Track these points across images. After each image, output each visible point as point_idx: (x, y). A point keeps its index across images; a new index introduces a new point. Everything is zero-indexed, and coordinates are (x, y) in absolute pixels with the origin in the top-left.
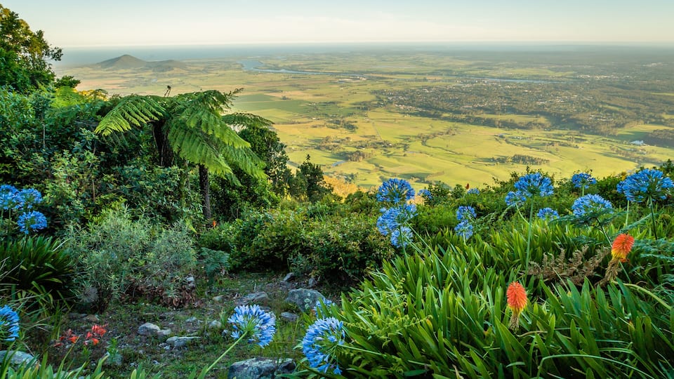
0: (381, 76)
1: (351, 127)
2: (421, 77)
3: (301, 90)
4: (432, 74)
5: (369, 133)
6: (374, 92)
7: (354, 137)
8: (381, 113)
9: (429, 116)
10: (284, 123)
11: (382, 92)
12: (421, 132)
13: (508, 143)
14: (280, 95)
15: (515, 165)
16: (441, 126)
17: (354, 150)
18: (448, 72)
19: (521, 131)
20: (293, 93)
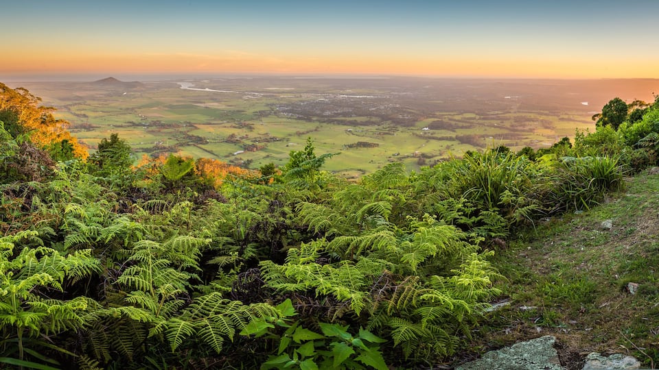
0: (272, 94)
1: (251, 128)
2: (298, 95)
3: (218, 102)
4: (306, 92)
5: (263, 132)
6: (267, 105)
7: (252, 135)
8: (273, 118)
9: (304, 119)
10: (204, 124)
11: (273, 104)
12: (298, 130)
13: (353, 134)
14: (202, 105)
15: (359, 148)
16: (311, 126)
17: (251, 143)
18: (316, 91)
19: (362, 127)
20: (211, 104)
